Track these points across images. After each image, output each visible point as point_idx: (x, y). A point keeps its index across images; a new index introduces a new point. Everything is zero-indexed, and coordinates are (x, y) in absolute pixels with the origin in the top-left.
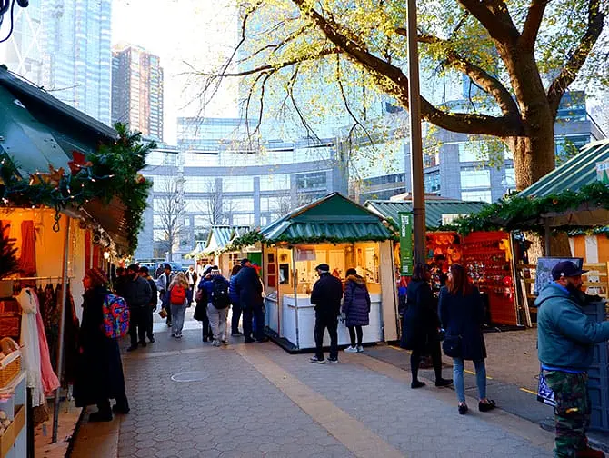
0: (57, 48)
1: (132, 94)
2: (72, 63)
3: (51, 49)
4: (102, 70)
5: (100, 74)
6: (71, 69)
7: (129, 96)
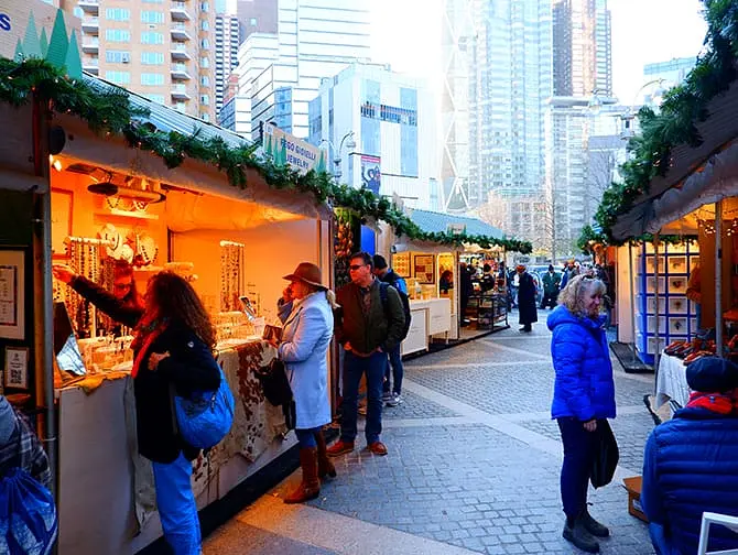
0: (492, 14)
1: (574, 52)
2: (509, 27)
3: (487, 16)
4: (541, 28)
5: (539, 34)
6: (508, 35)
7: (571, 57)
